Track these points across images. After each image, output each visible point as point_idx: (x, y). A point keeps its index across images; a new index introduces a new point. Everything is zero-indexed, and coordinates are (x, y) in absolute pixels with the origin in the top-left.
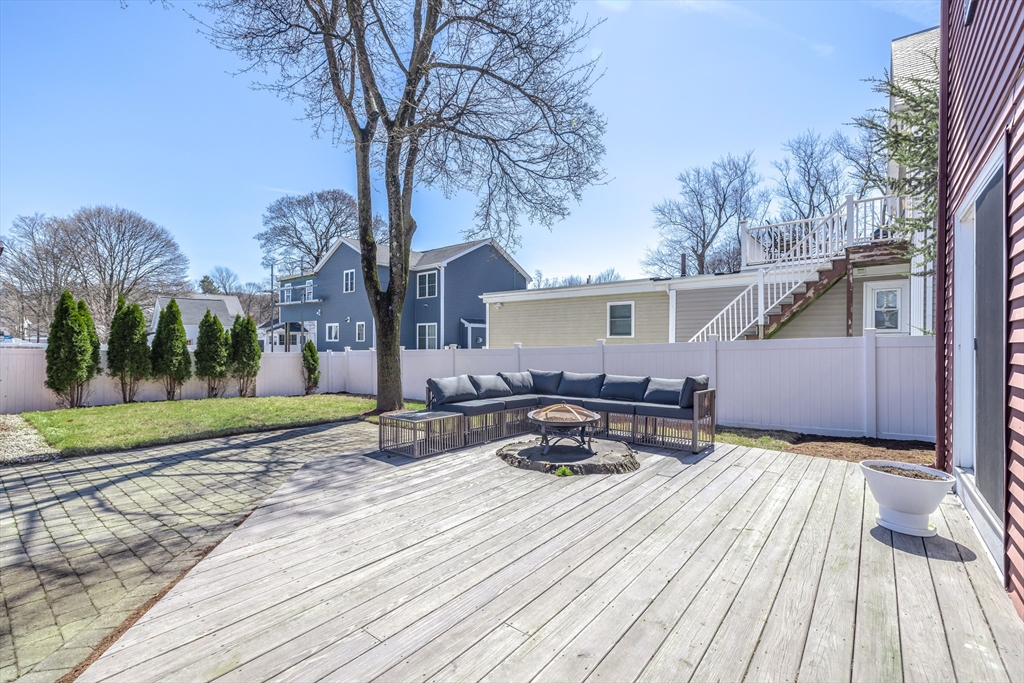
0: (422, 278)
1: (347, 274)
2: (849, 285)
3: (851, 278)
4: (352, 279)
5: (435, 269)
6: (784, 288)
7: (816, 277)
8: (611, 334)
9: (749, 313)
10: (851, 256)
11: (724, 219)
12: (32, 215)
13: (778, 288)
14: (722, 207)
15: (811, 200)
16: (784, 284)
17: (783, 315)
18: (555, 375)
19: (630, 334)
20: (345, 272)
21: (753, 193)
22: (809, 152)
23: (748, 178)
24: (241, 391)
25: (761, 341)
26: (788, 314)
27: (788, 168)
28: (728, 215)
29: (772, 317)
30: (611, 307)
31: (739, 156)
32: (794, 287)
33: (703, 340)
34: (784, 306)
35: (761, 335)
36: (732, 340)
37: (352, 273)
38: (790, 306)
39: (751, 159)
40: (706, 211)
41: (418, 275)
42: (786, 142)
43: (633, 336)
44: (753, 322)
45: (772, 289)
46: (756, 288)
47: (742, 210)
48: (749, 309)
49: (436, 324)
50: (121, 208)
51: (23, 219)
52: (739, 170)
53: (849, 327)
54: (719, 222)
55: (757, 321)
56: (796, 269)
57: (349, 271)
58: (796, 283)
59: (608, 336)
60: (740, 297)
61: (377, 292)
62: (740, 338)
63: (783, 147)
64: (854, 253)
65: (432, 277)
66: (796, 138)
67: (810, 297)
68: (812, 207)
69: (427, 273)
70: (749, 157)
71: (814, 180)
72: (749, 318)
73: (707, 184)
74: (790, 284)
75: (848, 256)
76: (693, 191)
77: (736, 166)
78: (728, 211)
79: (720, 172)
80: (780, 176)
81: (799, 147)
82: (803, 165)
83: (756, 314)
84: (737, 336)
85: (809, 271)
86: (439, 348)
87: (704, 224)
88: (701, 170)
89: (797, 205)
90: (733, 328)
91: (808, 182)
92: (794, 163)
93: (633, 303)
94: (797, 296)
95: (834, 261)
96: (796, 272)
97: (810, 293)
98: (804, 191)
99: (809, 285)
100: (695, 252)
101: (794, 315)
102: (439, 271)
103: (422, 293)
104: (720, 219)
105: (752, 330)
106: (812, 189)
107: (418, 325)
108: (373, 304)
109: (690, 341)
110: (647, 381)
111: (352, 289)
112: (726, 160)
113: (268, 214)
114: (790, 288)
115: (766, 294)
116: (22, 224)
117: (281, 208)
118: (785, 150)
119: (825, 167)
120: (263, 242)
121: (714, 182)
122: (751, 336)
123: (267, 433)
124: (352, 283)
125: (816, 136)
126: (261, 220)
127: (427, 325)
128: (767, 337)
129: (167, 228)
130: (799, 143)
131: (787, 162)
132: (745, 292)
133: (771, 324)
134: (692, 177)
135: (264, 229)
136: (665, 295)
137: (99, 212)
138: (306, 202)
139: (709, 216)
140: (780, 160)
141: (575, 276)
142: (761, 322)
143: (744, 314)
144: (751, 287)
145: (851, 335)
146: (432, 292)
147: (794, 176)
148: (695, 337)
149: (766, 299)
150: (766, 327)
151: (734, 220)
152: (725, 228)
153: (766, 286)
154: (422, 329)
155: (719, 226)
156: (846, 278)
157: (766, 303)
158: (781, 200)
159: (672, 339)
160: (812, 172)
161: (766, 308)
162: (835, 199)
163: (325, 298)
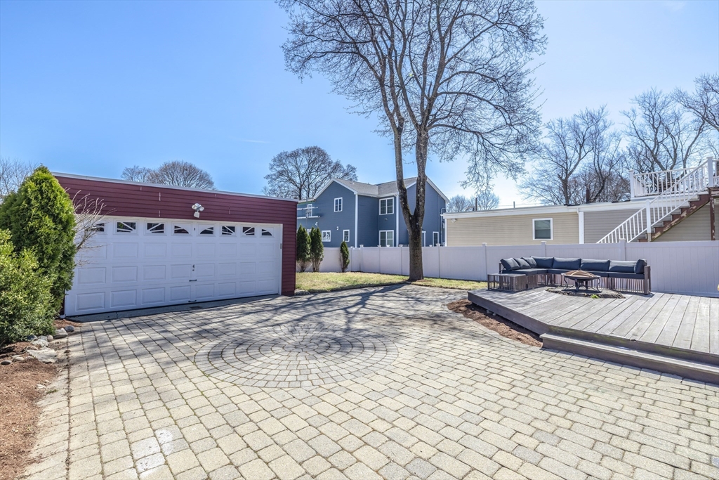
0: (383, 202)
1: (337, 201)
2: (712, 210)
3: (713, 206)
4: (340, 203)
5: (393, 196)
6: (665, 210)
7: (688, 204)
8: (536, 238)
9: (640, 226)
10: (712, 193)
11: (583, 153)
12: (132, 167)
13: (660, 210)
14: (581, 146)
15: (656, 138)
16: (665, 208)
17: (665, 227)
18: (550, 259)
19: (550, 238)
20: (335, 199)
21: (605, 134)
22: (652, 103)
23: (601, 124)
24: (314, 269)
25: (649, 243)
26: (668, 226)
27: (635, 115)
28: (587, 151)
29: (657, 229)
30: (535, 221)
31: (594, 108)
32: (672, 211)
33: (607, 242)
34: (665, 222)
35: (649, 238)
36: (628, 242)
37: (340, 200)
38: (670, 222)
39: (605, 111)
40: (567, 148)
41: (380, 200)
42: (634, 98)
43: (552, 239)
44: (643, 231)
45: (656, 211)
46: (644, 211)
47: (596, 147)
48: (640, 223)
49: (393, 231)
50: (185, 162)
51: (127, 170)
52: (593, 119)
53: (712, 234)
54: (580, 157)
55: (646, 231)
56: (673, 199)
57: (338, 199)
58: (674, 208)
59: (534, 239)
60: (633, 216)
61: (410, 216)
62: (634, 241)
63: (631, 101)
64: (714, 191)
65: (390, 202)
66: (641, 94)
67: (683, 217)
68: (657, 143)
69: (386, 199)
70: (603, 110)
71: (657, 123)
72: (640, 229)
73: (569, 130)
74: (669, 208)
75: (710, 192)
76: (556, 134)
77: (592, 117)
78: (587, 148)
79: (579, 121)
80: (627, 121)
81: (645, 101)
82: (648, 112)
83: (645, 226)
84: (632, 239)
85: (683, 200)
86: (395, 246)
87: (567, 158)
88: (564, 120)
89: (643, 141)
90: (629, 234)
91: (653, 125)
92: (640, 111)
93: (551, 219)
94: (674, 216)
95: (700, 195)
96: (674, 201)
97: (684, 214)
98: (649, 132)
99: (682, 209)
100: (561, 178)
101: (672, 227)
102: (395, 198)
103: (383, 211)
104: (580, 154)
105: (643, 236)
106: (656, 130)
107: (380, 231)
108: (408, 222)
109: (598, 243)
110: (609, 262)
111: (340, 209)
112: (584, 113)
113: (272, 163)
114: (669, 210)
115: (652, 214)
116: (127, 172)
117: (280, 159)
118: (633, 103)
119: (667, 112)
120: (269, 180)
121: (575, 129)
122: (643, 239)
123: (358, 290)
124: (340, 206)
125: (658, 92)
126: (268, 166)
127: (387, 231)
128: (653, 240)
129: (208, 172)
130: (644, 97)
131: (633, 111)
132: (637, 213)
133: (656, 232)
134: (556, 125)
135: (270, 173)
136: (576, 215)
137: (174, 164)
138: (295, 155)
139: (570, 151)
140: (628, 110)
141: (460, 195)
142: (649, 231)
143: (636, 226)
144: (641, 211)
145: (714, 240)
146: (390, 210)
147: (640, 121)
148: (601, 240)
149: (652, 217)
150: (653, 234)
151: (591, 154)
152: (584, 161)
153: (651, 210)
154: (383, 234)
155: (580, 159)
156: (709, 204)
157: (652, 220)
158: (629, 138)
159: (582, 241)
160: (655, 117)
161: (652, 223)
162: (677, 137)
163: (321, 215)
